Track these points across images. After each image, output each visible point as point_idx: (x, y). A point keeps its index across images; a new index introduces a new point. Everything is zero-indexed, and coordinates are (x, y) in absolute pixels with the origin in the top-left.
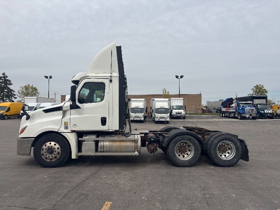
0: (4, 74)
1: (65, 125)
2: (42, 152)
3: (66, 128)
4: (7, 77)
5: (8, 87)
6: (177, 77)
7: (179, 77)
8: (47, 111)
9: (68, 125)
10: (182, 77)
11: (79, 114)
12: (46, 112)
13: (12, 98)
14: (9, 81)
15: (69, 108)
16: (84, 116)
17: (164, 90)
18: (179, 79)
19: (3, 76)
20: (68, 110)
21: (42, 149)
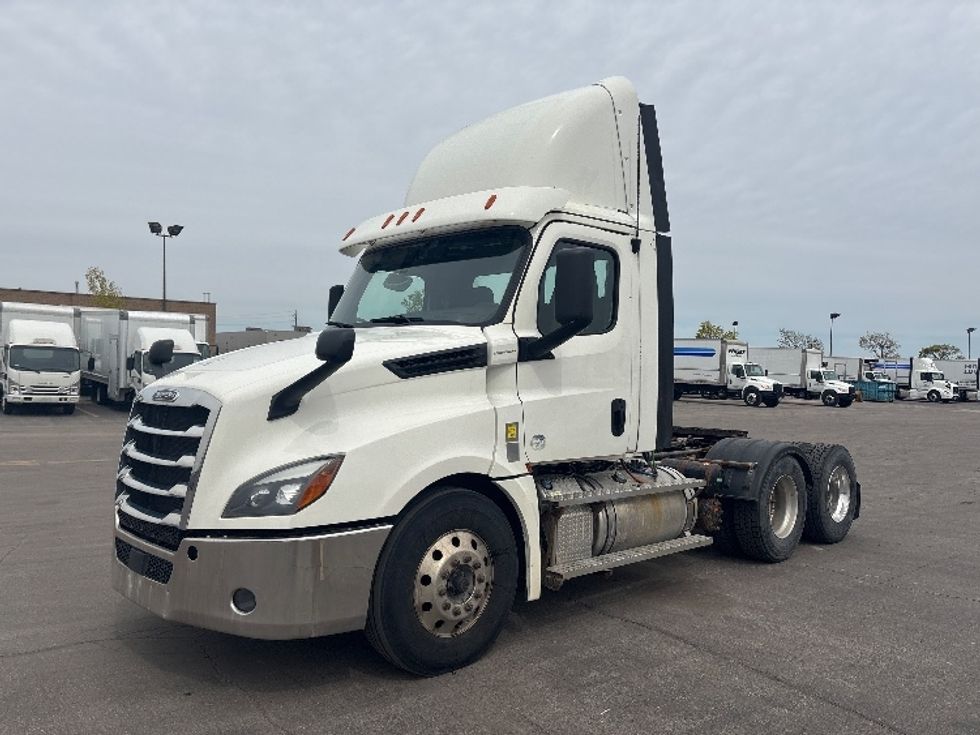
1: (507, 440)
2: (421, 594)
3: (513, 453)
6: (155, 228)
7: (165, 231)
8: (408, 368)
9: (517, 439)
10: (175, 230)
11: (551, 384)
12: (407, 371)
15: (515, 356)
16: (565, 393)
17: (94, 275)
18: (164, 236)
20: (504, 366)
21: (419, 578)
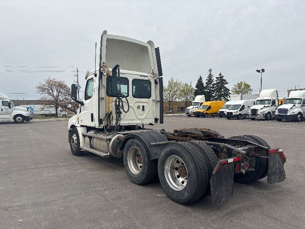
0: (220, 74)
1: (78, 120)
3: (78, 123)
4: (223, 77)
5: (224, 86)
13: (227, 98)
14: (225, 80)
16: (85, 112)
19: (219, 76)
